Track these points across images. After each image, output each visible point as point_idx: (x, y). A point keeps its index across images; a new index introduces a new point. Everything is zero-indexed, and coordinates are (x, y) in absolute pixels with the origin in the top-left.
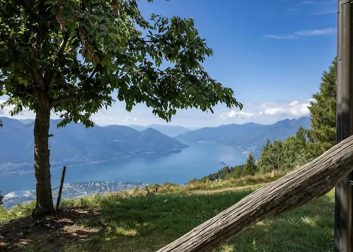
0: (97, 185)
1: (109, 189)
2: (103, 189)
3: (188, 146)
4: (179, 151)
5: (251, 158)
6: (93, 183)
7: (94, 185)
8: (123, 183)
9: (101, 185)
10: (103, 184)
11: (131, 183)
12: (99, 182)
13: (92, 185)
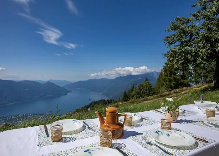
0: (13, 117)
1: (22, 119)
2: (18, 119)
3: (71, 91)
4: (66, 94)
5: (125, 93)
6: (10, 117)
7: (11, 118)
8: (31, 115)
9: (16, 117)
10: (18, 117)
11: (37, 114)
12: (15, 116)
13: (9, 118)
